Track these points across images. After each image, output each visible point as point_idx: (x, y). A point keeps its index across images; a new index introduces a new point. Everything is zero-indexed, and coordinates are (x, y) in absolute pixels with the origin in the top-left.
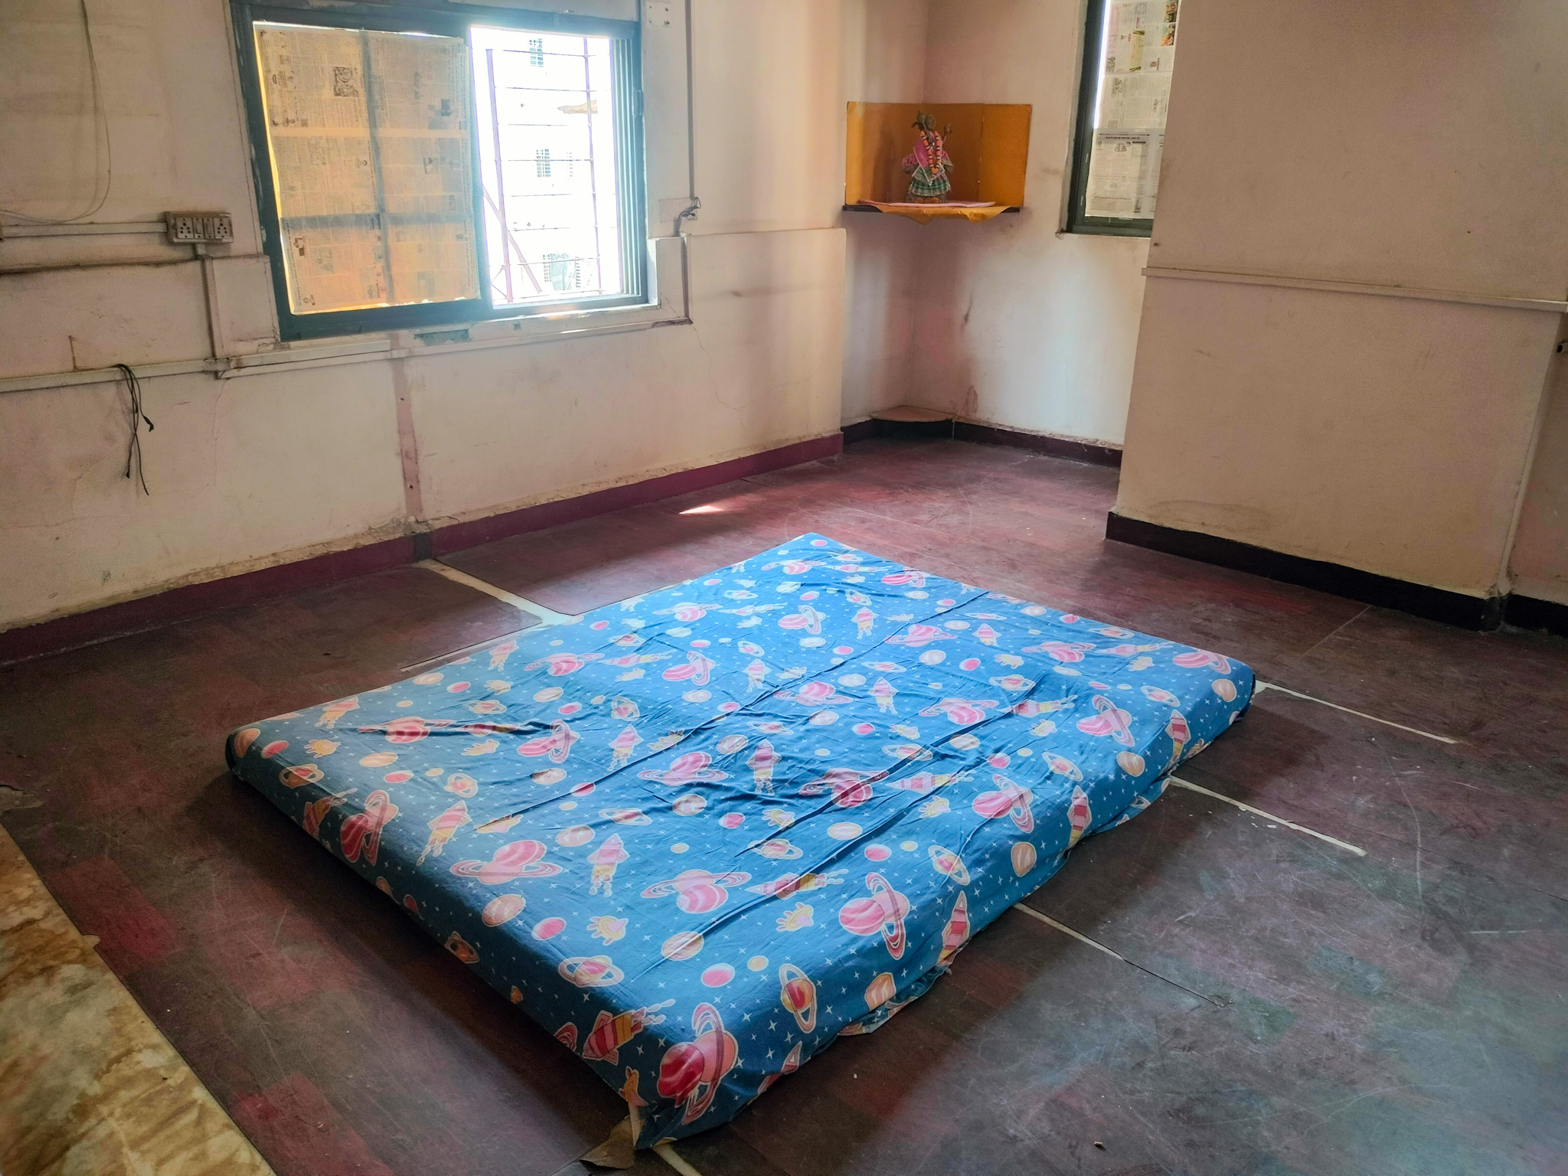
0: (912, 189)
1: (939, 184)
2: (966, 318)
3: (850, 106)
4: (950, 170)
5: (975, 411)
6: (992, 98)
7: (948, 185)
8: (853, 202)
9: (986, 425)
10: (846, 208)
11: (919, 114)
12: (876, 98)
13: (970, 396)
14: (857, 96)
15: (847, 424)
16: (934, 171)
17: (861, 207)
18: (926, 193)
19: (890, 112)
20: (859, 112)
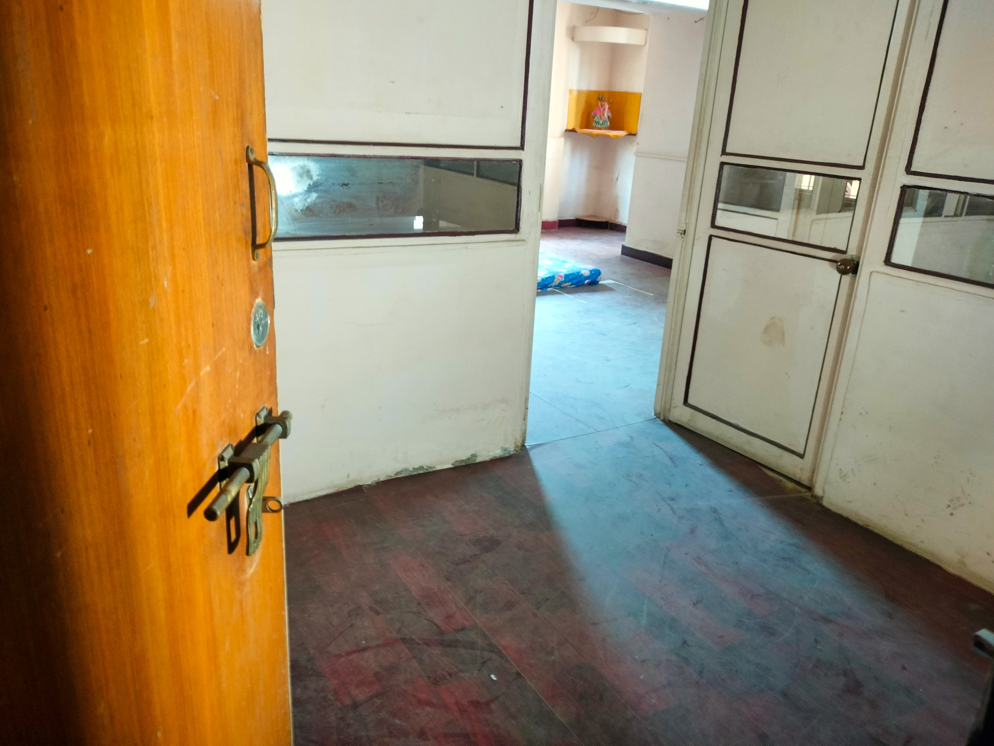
0: (594, 124)
1: (605, 123)
2: (617, 179)
3: (571, 91)
4: (611, 118)
5: (618, 218)
6: (630, 90)
7: (608, 123)
8: (570, 128)
9: (619, 224)
10: (566, 131)
11: (600, 95)
12: (585, 87)
13: (616, 212)
14: (575, 87)
15: (560, 219)
16: (603, 117)
17: (573, 131)
18: (600, 126)
19: (590, 94)
20: (575, 94)
